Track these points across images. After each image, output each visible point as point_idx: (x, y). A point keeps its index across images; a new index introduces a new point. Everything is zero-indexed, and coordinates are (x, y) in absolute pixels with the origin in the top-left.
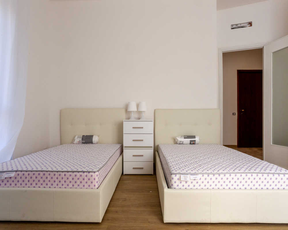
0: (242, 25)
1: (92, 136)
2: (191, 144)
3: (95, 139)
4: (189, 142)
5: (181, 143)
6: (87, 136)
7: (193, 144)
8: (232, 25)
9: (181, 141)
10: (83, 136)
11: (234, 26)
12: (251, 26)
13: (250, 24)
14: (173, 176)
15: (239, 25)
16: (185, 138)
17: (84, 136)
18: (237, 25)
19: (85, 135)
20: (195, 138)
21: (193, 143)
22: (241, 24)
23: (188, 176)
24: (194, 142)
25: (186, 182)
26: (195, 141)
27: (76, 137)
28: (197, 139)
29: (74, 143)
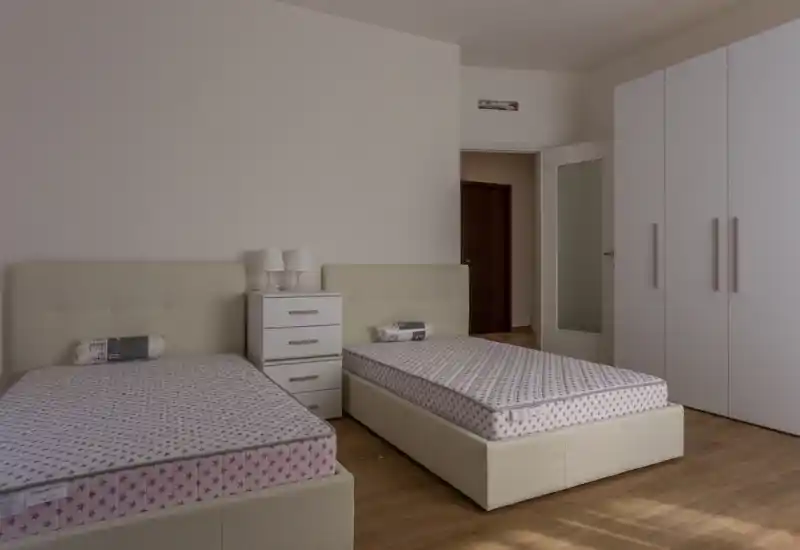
0: (499, 104)
1: (144, 340)
2: (414, 339)
3: (155, 346)
4: (411, 336)
5: (394, 340)
6: (123, 340)
7: (420, 339)
8: (480, 102)
9: (392, 336)
10: (112, 341)
11: (484, 104)
12: (516, 110)
13: (515, 106)
14: (496, 415)
15: (494, 104)
16: (401, 328)
17: (115, 340)
18: (488, 102)
19: (119, 335)
20: (423, 327)
21: (418, 337)
22: (497, 102)
23: (525, 410)
24: (421, 336)
25: (520, 423)
26: (423, 333)
27: (85, 346)
28: (428, 330)
29: (76, 362)
